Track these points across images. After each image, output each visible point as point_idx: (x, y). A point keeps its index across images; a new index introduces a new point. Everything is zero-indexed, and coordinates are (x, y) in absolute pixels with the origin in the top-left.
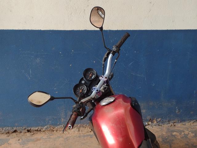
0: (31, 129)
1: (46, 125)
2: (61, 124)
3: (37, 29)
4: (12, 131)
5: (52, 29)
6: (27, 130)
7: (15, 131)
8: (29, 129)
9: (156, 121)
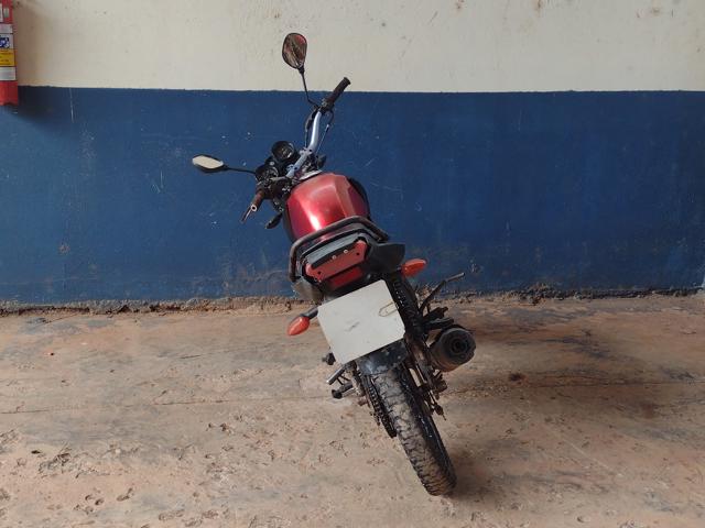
0: (158, 306)
1: (190, 297)
2: (224, 296)
4: (118, 308)
6: (150, 308)
7: (124, 309)
8: (156, 303)
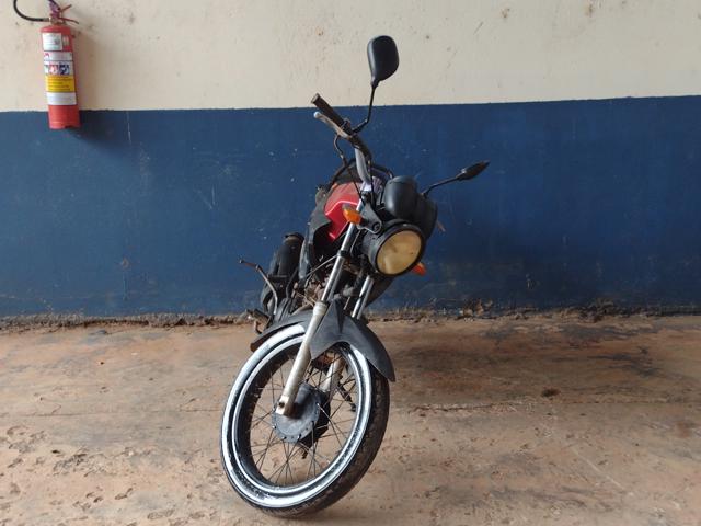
0: (212, 319)
3: (227, 107)
4: (175, 321)
5: (254, 107)
6: (206, 321)
7: (181, 323)
9: (484, 307)
